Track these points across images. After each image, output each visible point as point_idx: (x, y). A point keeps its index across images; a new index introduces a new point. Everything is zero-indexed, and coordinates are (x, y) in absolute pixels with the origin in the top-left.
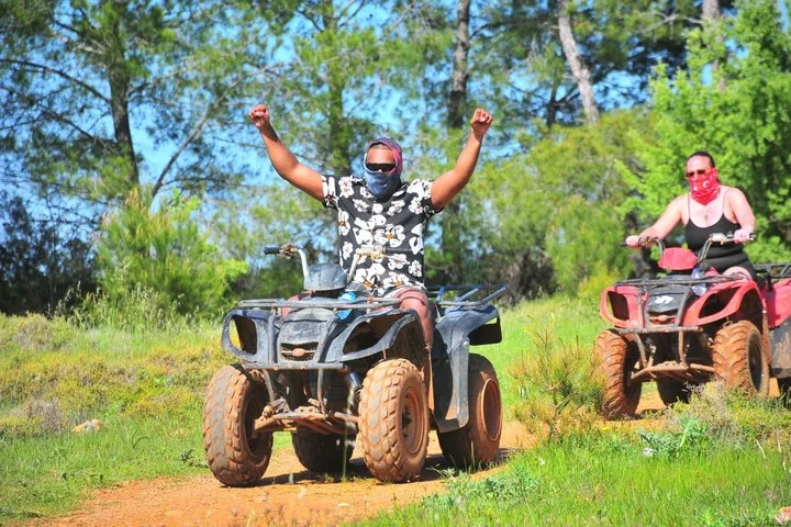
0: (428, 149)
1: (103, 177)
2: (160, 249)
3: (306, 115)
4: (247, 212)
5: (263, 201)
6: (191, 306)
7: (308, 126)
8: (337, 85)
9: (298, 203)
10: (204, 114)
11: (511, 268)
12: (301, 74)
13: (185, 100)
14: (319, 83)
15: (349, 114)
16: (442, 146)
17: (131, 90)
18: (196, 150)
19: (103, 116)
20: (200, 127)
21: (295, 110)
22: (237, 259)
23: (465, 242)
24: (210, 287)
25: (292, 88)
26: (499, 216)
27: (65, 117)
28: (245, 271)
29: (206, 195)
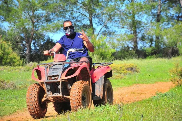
0: (152, 26)
1: (87, 33)
2: (98, 47)
3: (128, 20)
4: (116, 39)
5: (119, 37)
6: (104, 58)
7: (128, 22)
8: (134, 14)
9: (126, 38)
10: (107, 20)
11: (170, 50)
12: (127, 12)
13: (103, 17)
14: (130, 14)
15: (136, 19)
16: (155, 26)
17: (93, 15)
18: (106, 27)
19: (87, 21)
20: (106, 23)
21: (125, 19)
22: (114, 49)
23: (160, 45)
24: (108, 54)
25: (125, 15)
26: (167, 40)
27: (80, 21)
28: (115, 51)
29: (107, 36)
